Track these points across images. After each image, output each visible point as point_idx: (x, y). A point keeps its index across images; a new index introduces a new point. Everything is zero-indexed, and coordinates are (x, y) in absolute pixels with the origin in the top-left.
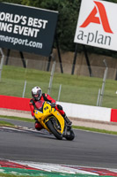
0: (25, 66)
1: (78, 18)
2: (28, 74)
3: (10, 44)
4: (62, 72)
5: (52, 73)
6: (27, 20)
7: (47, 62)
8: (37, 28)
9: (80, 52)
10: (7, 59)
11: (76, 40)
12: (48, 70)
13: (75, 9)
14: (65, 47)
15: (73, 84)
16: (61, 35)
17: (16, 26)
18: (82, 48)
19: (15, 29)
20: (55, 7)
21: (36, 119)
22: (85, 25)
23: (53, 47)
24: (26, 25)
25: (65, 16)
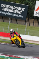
0: (17, 24)
1: (35, 7)
2: (18, 26)
3: (12, 16)
4: (30, 25)
5: (26, 26)
6: (18, 8)
7: (25, 22)
8: (21, 11)
9: (36, 19)
10: (11, 21)
11: (34, 15)
12: (25, 25)
13: (34, 4)
14: (31, 17)
15: (33, 30)
16: (29, 13)
17: (14, 10)
18: (36, 17)
19: (14, 11)
20: (27, 4)
21: (11, 40)
22: (37, 10)
23: (27, 17)
24: (18, 10)
25: (31, 7)
